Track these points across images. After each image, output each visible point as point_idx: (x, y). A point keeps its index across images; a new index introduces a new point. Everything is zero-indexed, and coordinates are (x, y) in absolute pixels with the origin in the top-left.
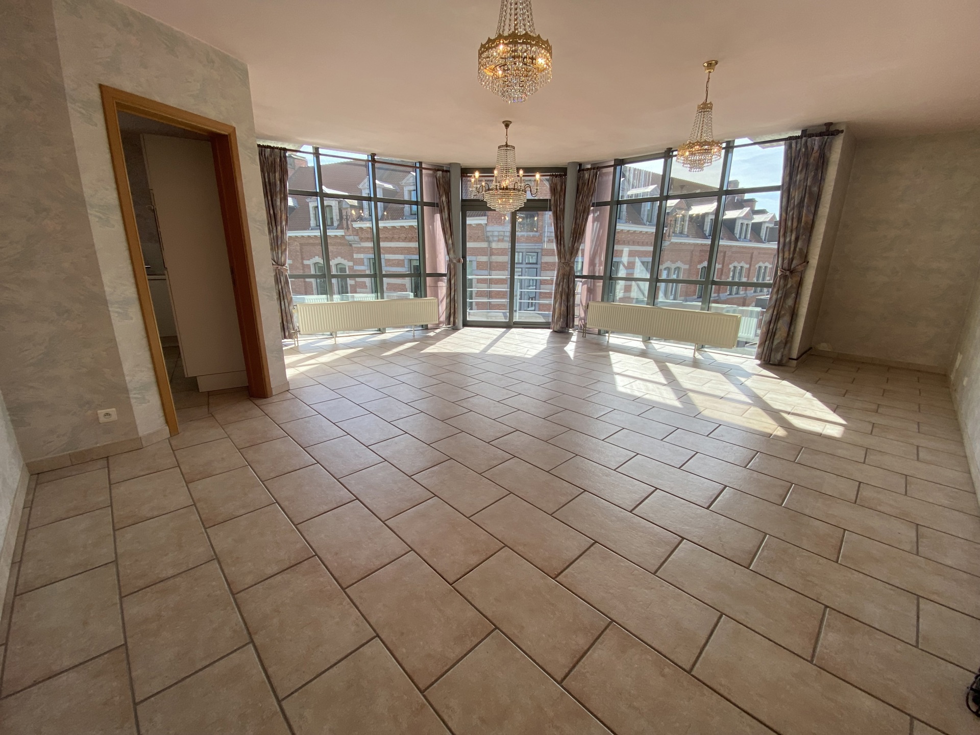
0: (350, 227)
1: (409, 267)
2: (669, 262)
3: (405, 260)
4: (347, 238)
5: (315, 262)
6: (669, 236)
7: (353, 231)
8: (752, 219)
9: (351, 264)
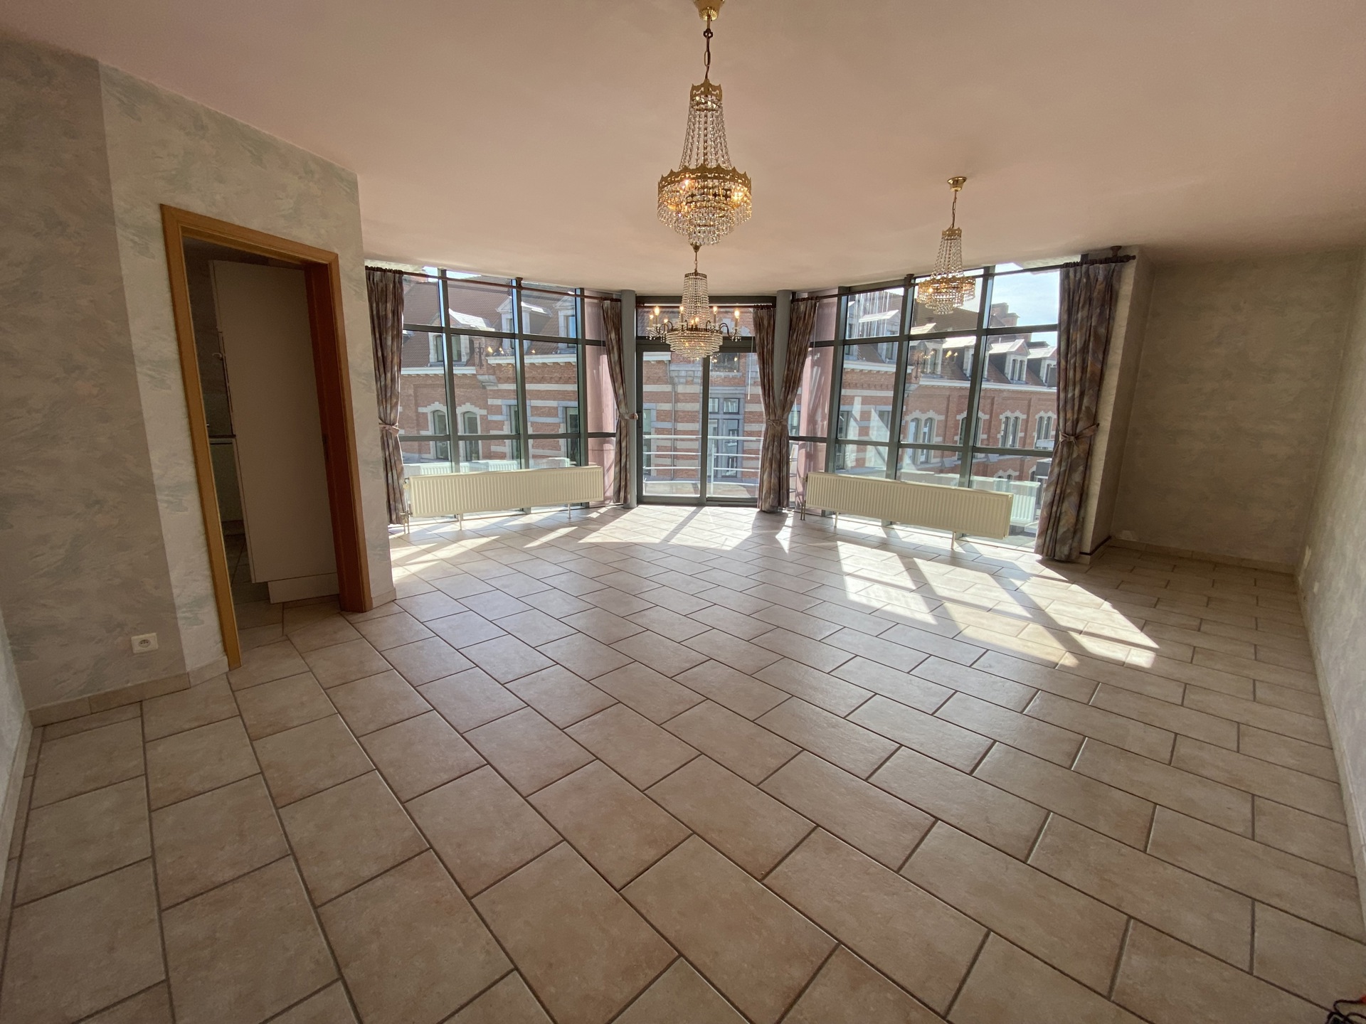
0: (484, 363)
1: (565, 416)
2: (918, 411)
3: (559, 409)
4: (480, 377)
5: (434, 409)
6: (916, 377)
7: (488, 369)
8: (1028, 354)
9: (484, 412)
